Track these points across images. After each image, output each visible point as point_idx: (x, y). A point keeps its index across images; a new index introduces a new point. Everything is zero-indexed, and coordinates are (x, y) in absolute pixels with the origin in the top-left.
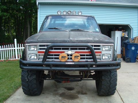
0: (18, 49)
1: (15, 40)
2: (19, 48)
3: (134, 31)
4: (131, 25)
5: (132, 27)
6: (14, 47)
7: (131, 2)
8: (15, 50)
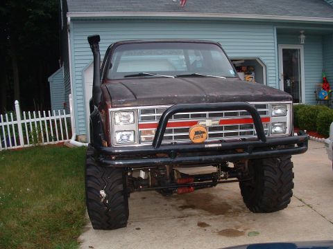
0: (23, 124)
1: (17, 102)
2: (25, 121)
3: (269, 72)
4: (262, 59)
5: (265, 62)
6: (15, 119)
7: (261, 12)
8: (16, 126)
